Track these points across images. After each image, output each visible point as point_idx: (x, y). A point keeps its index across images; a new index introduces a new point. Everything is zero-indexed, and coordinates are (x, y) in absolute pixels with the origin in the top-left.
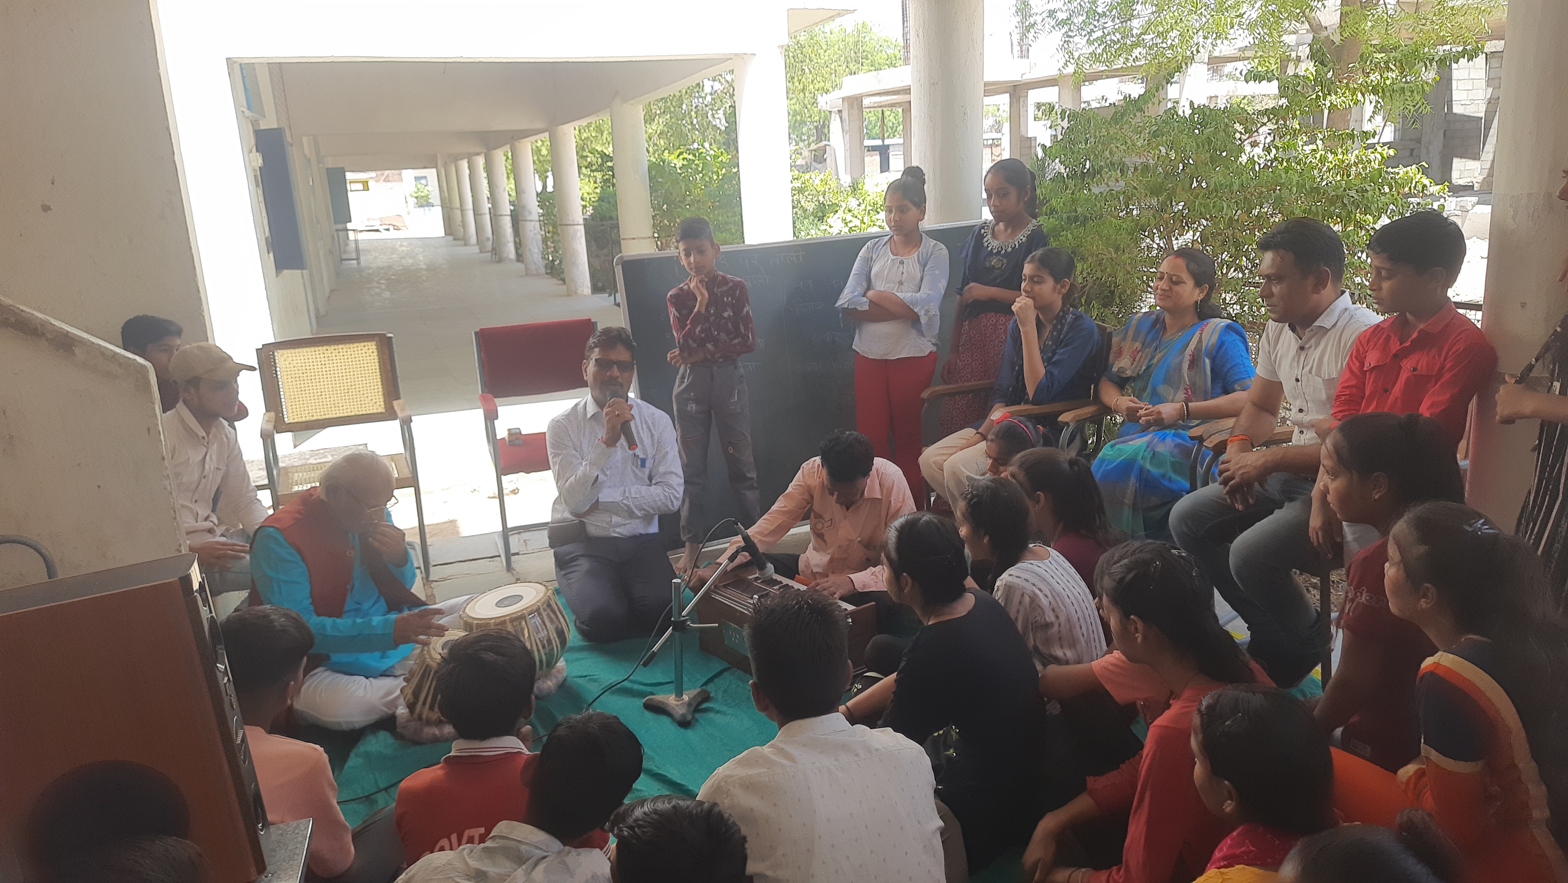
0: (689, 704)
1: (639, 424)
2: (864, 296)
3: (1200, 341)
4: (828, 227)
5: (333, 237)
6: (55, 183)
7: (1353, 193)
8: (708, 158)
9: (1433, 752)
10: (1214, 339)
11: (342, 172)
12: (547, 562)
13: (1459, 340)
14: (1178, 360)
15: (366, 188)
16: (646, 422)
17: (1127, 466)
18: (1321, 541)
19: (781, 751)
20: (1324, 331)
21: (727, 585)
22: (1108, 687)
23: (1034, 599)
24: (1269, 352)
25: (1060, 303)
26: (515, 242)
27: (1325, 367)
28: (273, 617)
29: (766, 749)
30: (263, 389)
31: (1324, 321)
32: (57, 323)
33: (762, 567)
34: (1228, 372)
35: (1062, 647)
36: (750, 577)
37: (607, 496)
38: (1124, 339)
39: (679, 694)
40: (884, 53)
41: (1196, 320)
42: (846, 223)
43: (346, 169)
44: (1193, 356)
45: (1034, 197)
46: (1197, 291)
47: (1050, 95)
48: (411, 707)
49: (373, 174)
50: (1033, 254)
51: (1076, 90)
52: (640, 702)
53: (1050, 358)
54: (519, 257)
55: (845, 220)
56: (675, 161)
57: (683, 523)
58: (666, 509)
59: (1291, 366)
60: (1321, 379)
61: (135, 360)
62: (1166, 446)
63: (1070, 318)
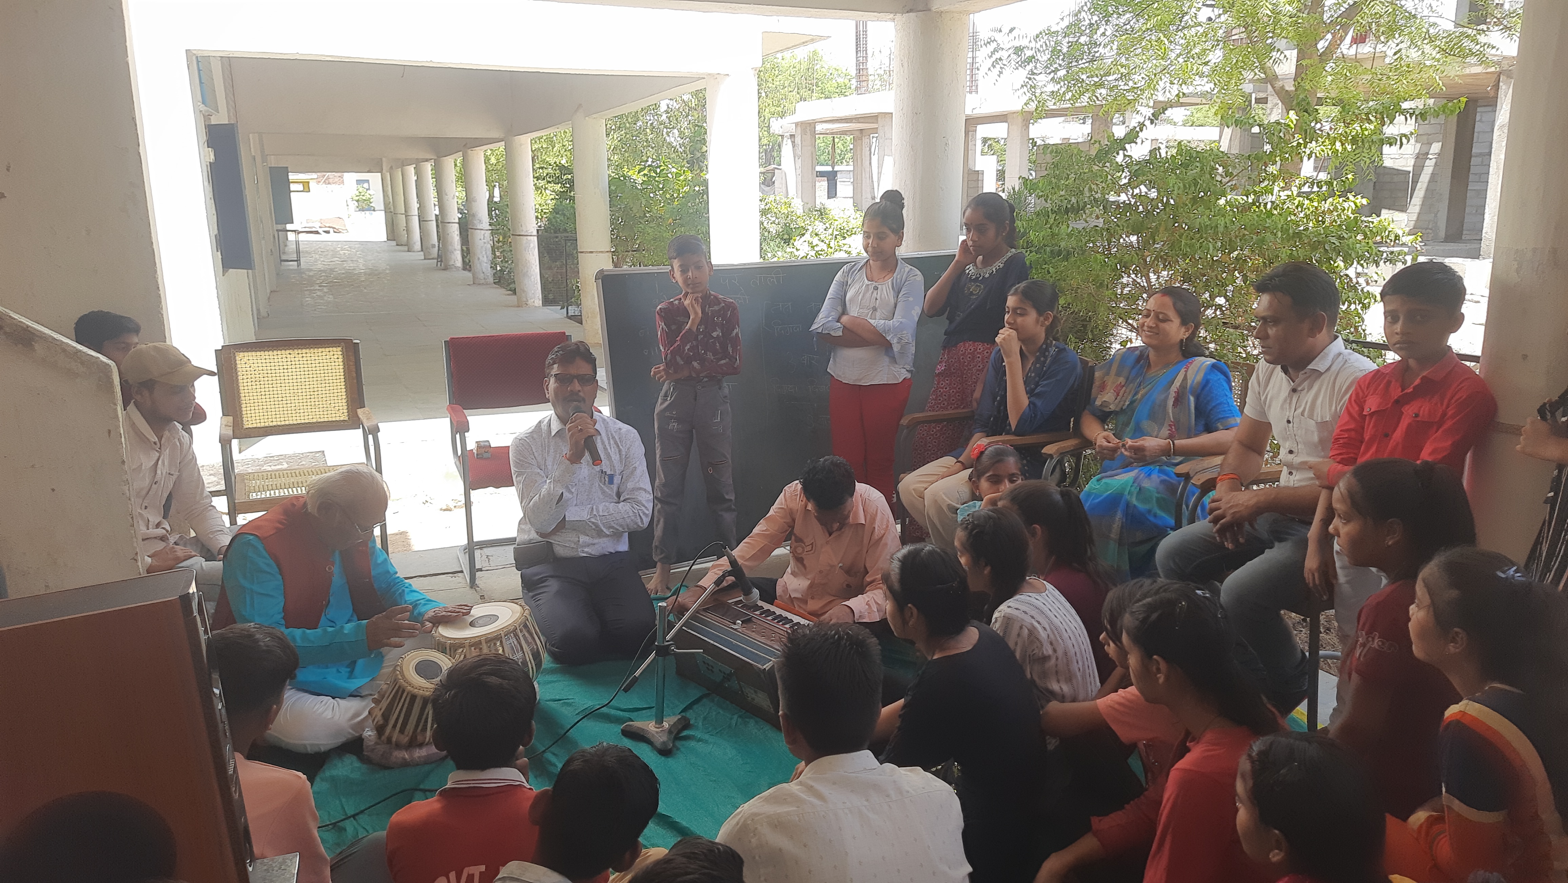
0: (670, 731)
1: (605, 439)
2: (838, 321)
3: (1185, 378)
4: (794, 250)
5: (274, 237)
6: (11, 169)
7: (1333, 240)
8: (669, 175)
9: (1457, 802)
10: (1199, 377)
11: (285, 171)
12: (513, 579)
13: (1461, 389)
14: (1163, 397)
15: (307, 189)
16: (613, 438)
17: (1114, 501)
18: (1317, 582)
19: (810, 789)
20: (1318, 374)
21: (708, 608)
22: (1114, 727)
23: (1032, 632)
24: (1259, 393)
25: (1043, 335)
26: (462, 250)
27: (1318, 410)
28: (258, 636)
29: (793, 787)
30: (220, 392)
31: (1319, 364)
32: (16, 316)
33: (747, 593)
34: (1211, 410)
35: (1058, 681)
36: (730, 601)
37: (573, 514)
38: (1108, 374)
39: (660, 721)
40: (834, 81)
41: (1180, 357)
42: (813, 247)
43: (289, 170)
44: (1178, 393)
45: (1013, 229)
46: (1183, 330)
47: (999, 130)
48: (380, 730)
49: (314, 176)
50: (1017, 286)
51: (1025, 127)
52: (618, 728)
53: (1034, 390)
54: (467, 265)
55: (812, 243)
56: (635, 177)
57: (656, 542)
58: (635, 526)
59: (1282, 407)
60: (1314, 422)
61: (99, 358)
62: (1152, 482)
63: (1053, 350)
